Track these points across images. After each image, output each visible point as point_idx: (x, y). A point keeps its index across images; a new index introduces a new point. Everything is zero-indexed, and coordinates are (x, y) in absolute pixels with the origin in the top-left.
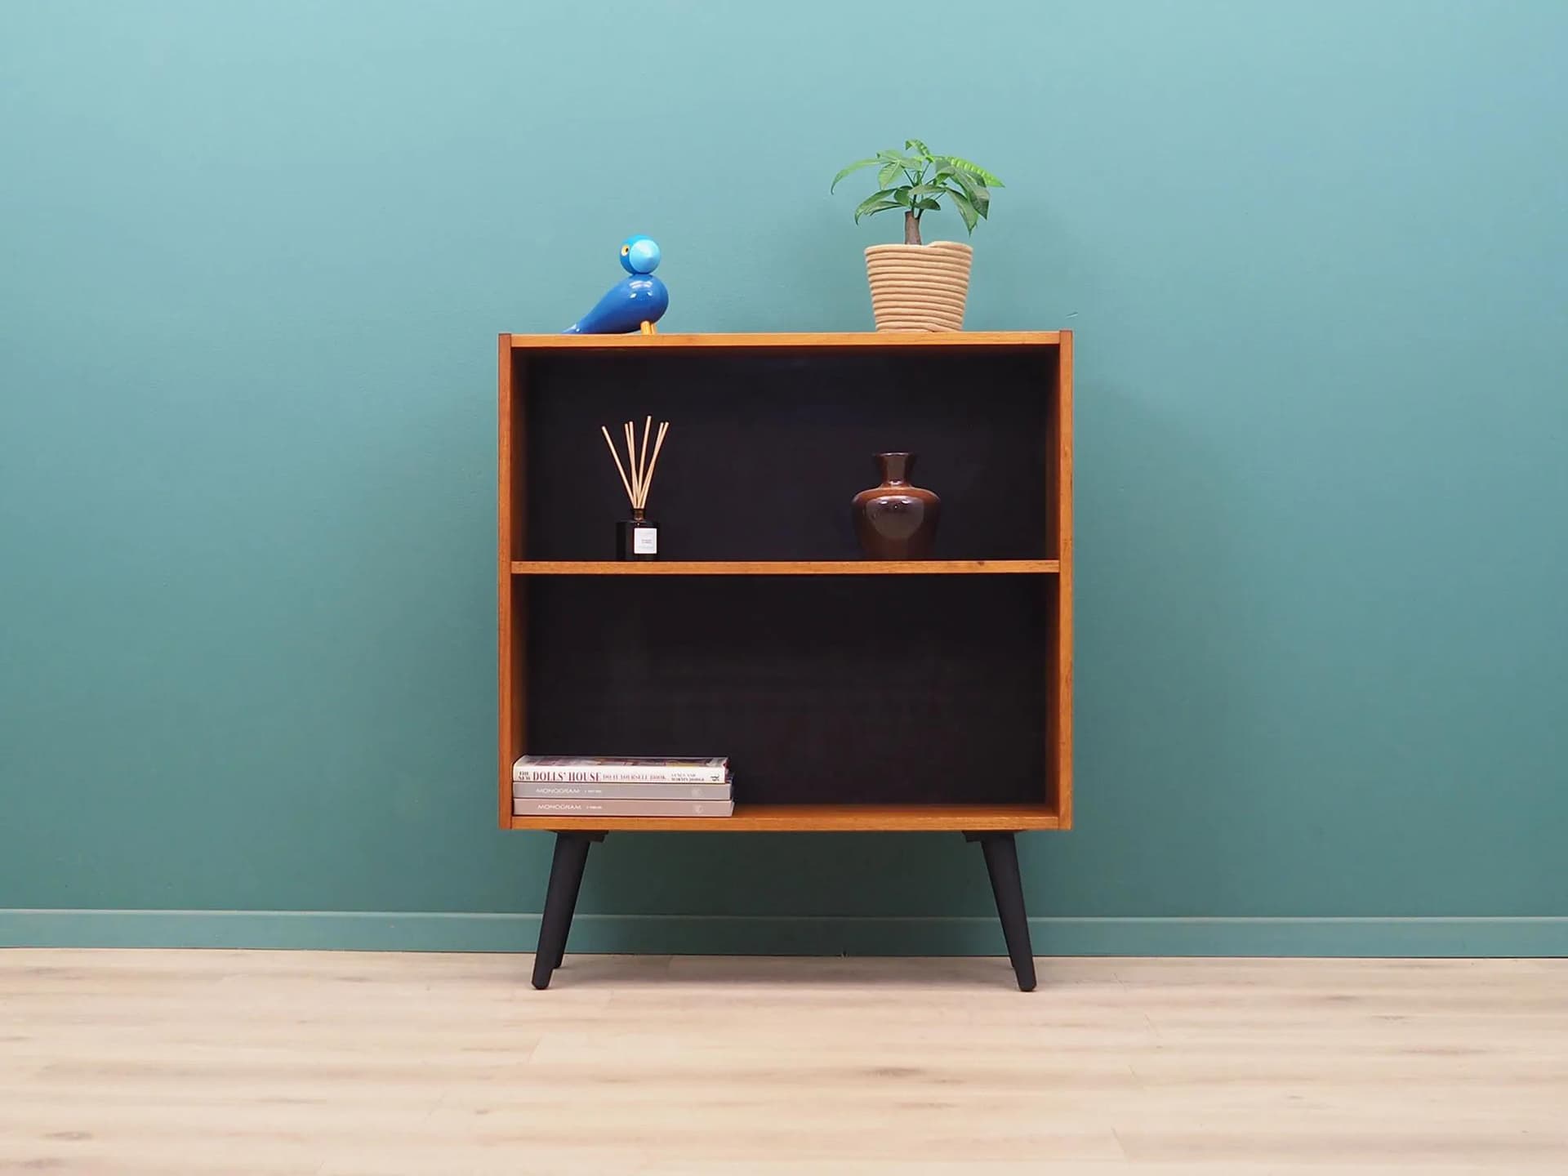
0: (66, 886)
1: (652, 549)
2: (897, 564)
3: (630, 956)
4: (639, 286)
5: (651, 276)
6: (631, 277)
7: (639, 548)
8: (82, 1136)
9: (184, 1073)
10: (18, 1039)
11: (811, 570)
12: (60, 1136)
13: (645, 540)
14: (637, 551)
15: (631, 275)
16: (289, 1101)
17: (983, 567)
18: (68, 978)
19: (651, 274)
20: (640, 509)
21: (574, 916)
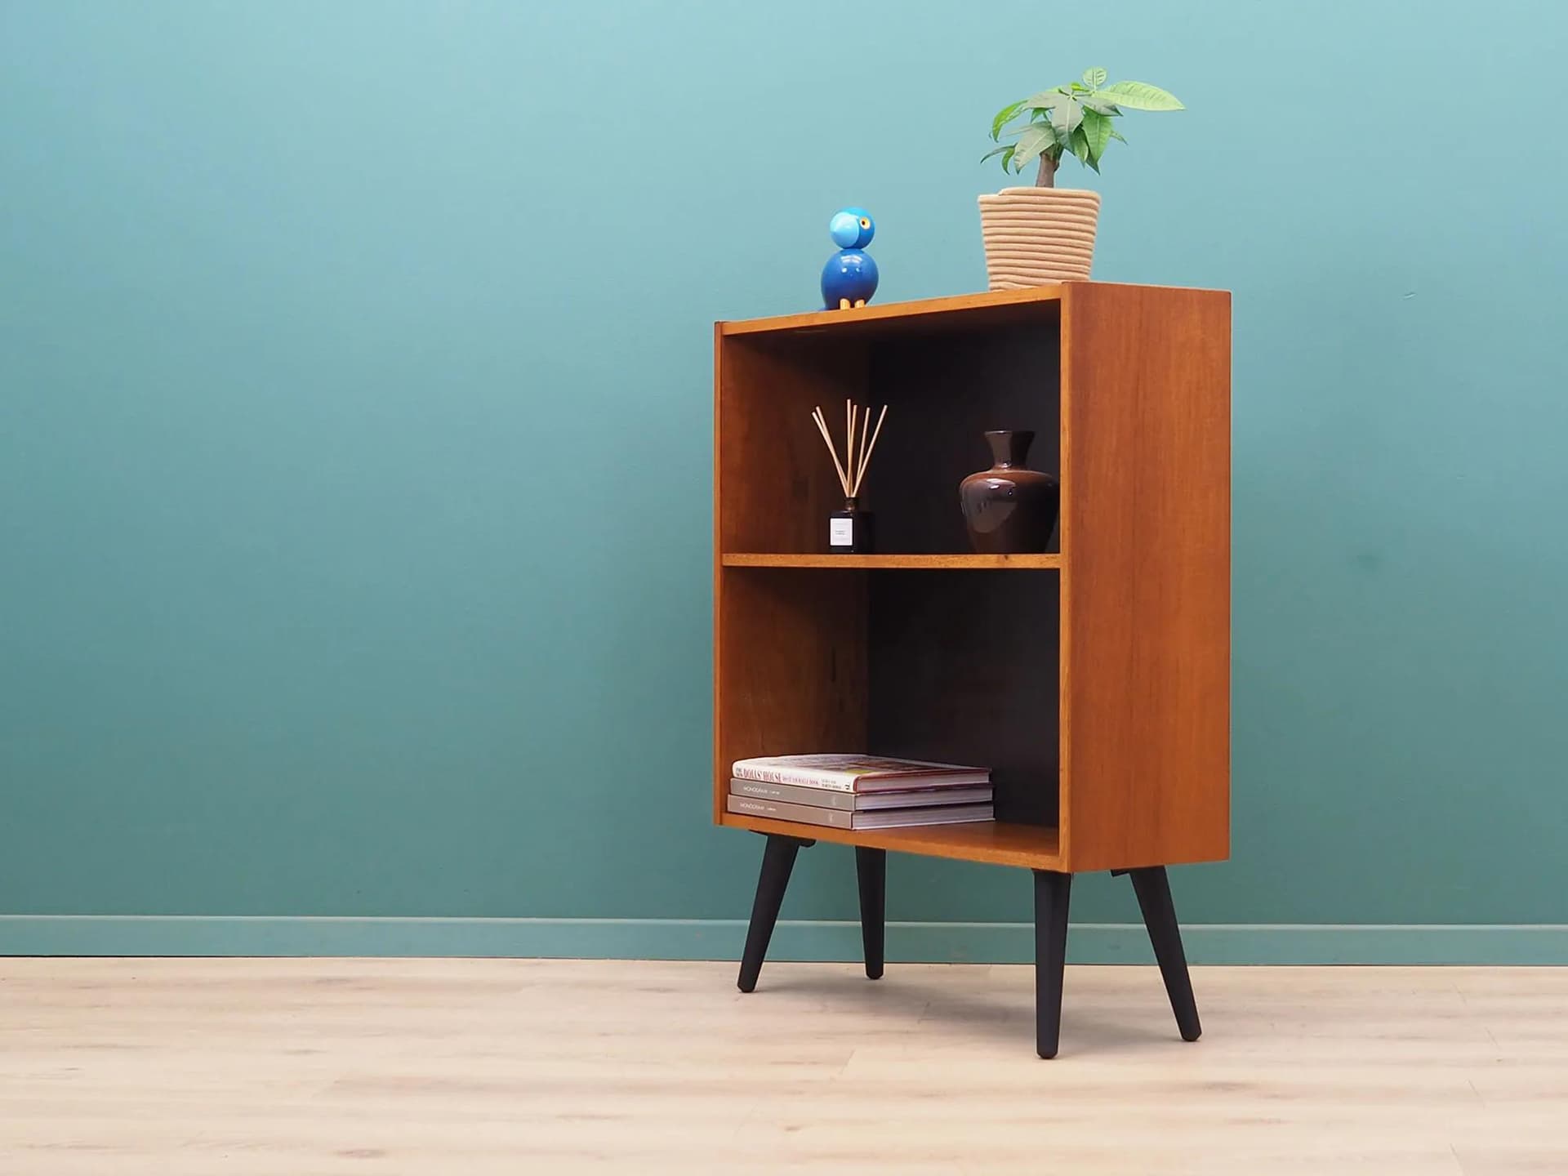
0: (359, 892)
1: (847, 540)
2: (950, 558)
3: (948, 965)
4: (848, 261)
5: (863, 252)
6: (842, 251)
7: (835, 540)
8: (375, 1153)
9: (480, 1088)
10: (307, 1052)
11: (894, 563)
12: (349, 1153)
13: (841, 531)
14: (833, 542)
15: (842, 249)
16: (593, 1117)
17: (1007, 562)
18: (361, 989)
19: (863, 250)
20: (850, 498)
21: (777, 922)
